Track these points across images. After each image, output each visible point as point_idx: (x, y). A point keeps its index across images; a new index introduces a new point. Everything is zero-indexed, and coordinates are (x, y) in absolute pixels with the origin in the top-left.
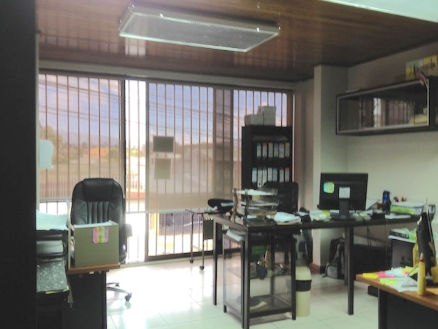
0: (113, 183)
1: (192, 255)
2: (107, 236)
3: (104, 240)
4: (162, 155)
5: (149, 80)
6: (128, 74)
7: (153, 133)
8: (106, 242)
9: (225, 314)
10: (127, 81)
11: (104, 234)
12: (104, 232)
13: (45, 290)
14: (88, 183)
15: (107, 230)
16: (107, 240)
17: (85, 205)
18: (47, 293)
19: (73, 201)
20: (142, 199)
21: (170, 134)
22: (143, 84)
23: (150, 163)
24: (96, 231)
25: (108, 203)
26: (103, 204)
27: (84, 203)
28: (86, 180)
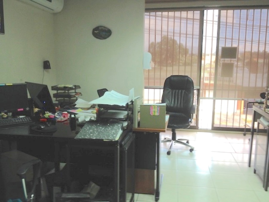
0: (188, 79)
1: (245, 130)
2: (159, 111)
3: (157, 114)
4: (227, 60)
5: (221, 8)
6: (206, 6)
7: (222, 45)
8: (158, 115)
9: (255, 174)
10: (205, 11)
11: (157, 110)
12: (157, 109)
13: (104, 138)
14: (172, 78)
15: (159, 108)
16: (159, 114)
17: (170, 91)
18: (104, 140)
19: (164, 88)
20: (212, 90)
21: (235, 45)
22: (216, 11)
23: (218, 66)
24: (152, 108)
25: (184, 91)
26: (181, 91)
27: (170, 90)
28: (172, 76)
